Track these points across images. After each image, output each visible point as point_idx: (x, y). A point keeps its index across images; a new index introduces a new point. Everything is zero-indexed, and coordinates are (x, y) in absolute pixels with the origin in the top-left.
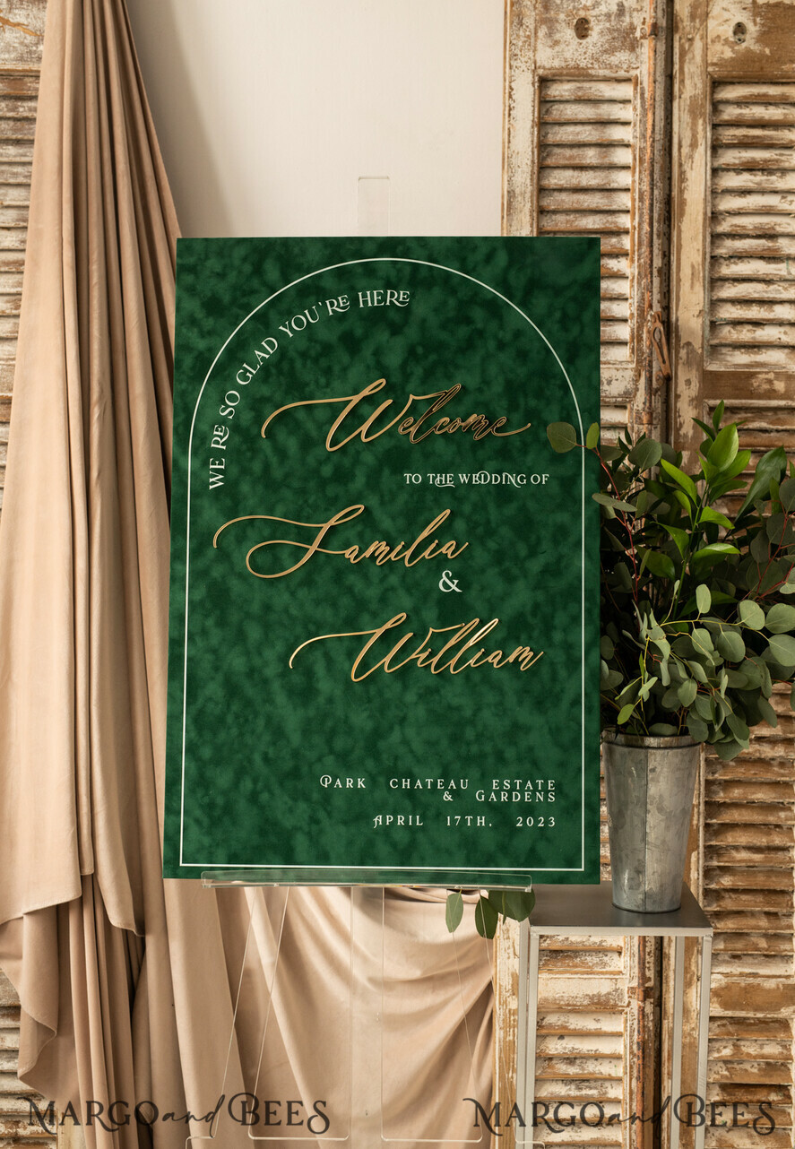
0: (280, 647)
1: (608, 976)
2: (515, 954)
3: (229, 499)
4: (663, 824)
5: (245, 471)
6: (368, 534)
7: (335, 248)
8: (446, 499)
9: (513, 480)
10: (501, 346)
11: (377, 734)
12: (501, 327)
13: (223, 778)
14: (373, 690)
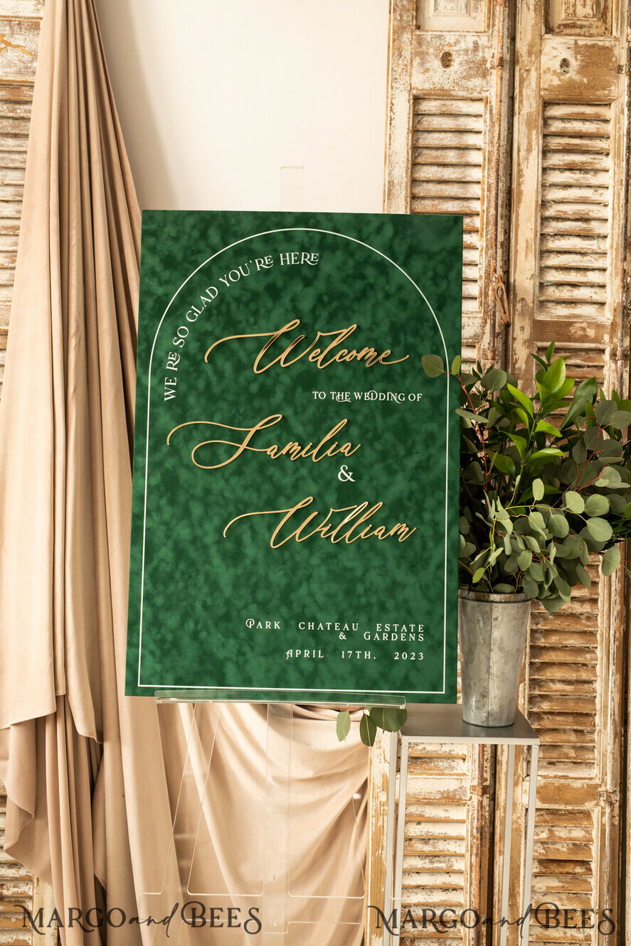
0: (216, 521)
1: (455, 777)
2: (385, 760)
3: (179, 408)
4: (503, 660)
5: (192, 387)
6: (284, 437)
7: (263, 220)
8: (344, 411)
9: (395, 397)
11: (289, 589)
13: (172, 620)
14: (287, 555)
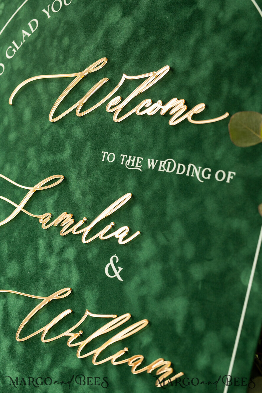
8: (131, 182)
9: (197, 172)
10: (218, 27)
12: (222, 7)
